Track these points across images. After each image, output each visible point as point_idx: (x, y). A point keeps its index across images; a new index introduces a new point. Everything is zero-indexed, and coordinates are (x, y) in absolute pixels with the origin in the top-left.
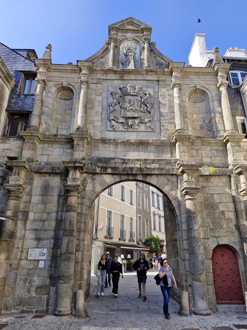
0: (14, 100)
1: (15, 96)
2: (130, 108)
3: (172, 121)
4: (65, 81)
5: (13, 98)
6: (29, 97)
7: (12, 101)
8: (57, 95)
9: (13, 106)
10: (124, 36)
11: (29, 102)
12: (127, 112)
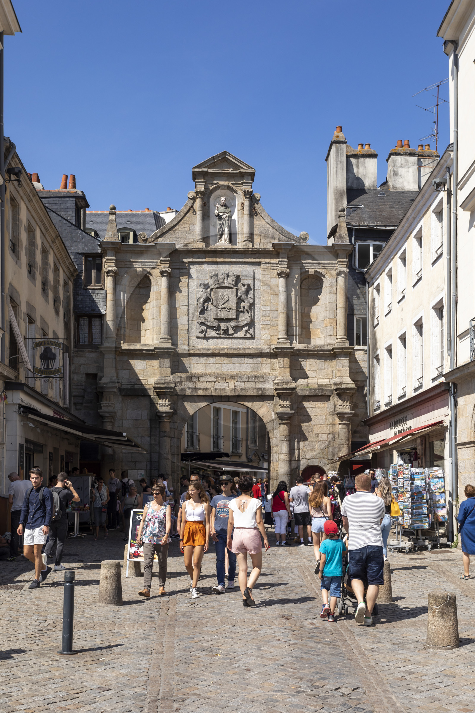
0: (80, 297)
1: (80, 292)
2: (223, 306)
3: (274, 323)
4: (140, 266)
5: (78, 295)
6: (97, 292)
7: (78, 299)
8: (129, 284)
9: (80, 306)
10: (215, 184)
11: (99, 300)
12: (220, 312)
